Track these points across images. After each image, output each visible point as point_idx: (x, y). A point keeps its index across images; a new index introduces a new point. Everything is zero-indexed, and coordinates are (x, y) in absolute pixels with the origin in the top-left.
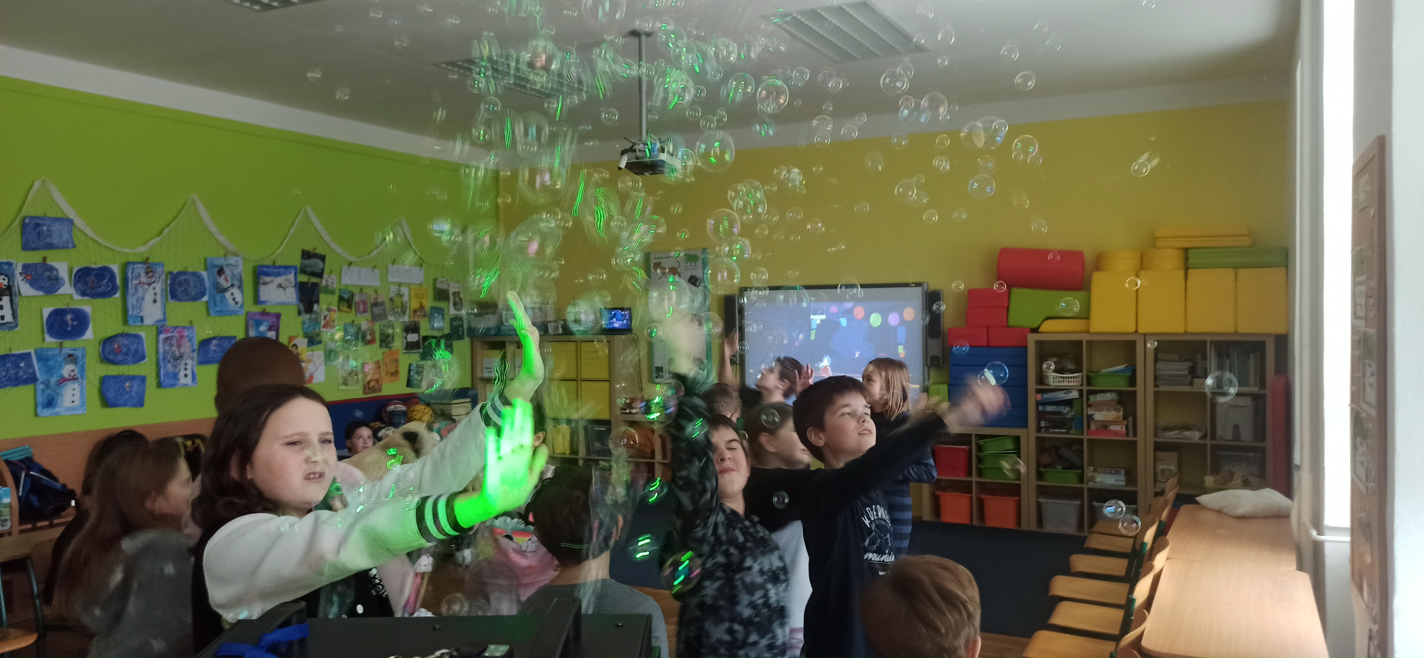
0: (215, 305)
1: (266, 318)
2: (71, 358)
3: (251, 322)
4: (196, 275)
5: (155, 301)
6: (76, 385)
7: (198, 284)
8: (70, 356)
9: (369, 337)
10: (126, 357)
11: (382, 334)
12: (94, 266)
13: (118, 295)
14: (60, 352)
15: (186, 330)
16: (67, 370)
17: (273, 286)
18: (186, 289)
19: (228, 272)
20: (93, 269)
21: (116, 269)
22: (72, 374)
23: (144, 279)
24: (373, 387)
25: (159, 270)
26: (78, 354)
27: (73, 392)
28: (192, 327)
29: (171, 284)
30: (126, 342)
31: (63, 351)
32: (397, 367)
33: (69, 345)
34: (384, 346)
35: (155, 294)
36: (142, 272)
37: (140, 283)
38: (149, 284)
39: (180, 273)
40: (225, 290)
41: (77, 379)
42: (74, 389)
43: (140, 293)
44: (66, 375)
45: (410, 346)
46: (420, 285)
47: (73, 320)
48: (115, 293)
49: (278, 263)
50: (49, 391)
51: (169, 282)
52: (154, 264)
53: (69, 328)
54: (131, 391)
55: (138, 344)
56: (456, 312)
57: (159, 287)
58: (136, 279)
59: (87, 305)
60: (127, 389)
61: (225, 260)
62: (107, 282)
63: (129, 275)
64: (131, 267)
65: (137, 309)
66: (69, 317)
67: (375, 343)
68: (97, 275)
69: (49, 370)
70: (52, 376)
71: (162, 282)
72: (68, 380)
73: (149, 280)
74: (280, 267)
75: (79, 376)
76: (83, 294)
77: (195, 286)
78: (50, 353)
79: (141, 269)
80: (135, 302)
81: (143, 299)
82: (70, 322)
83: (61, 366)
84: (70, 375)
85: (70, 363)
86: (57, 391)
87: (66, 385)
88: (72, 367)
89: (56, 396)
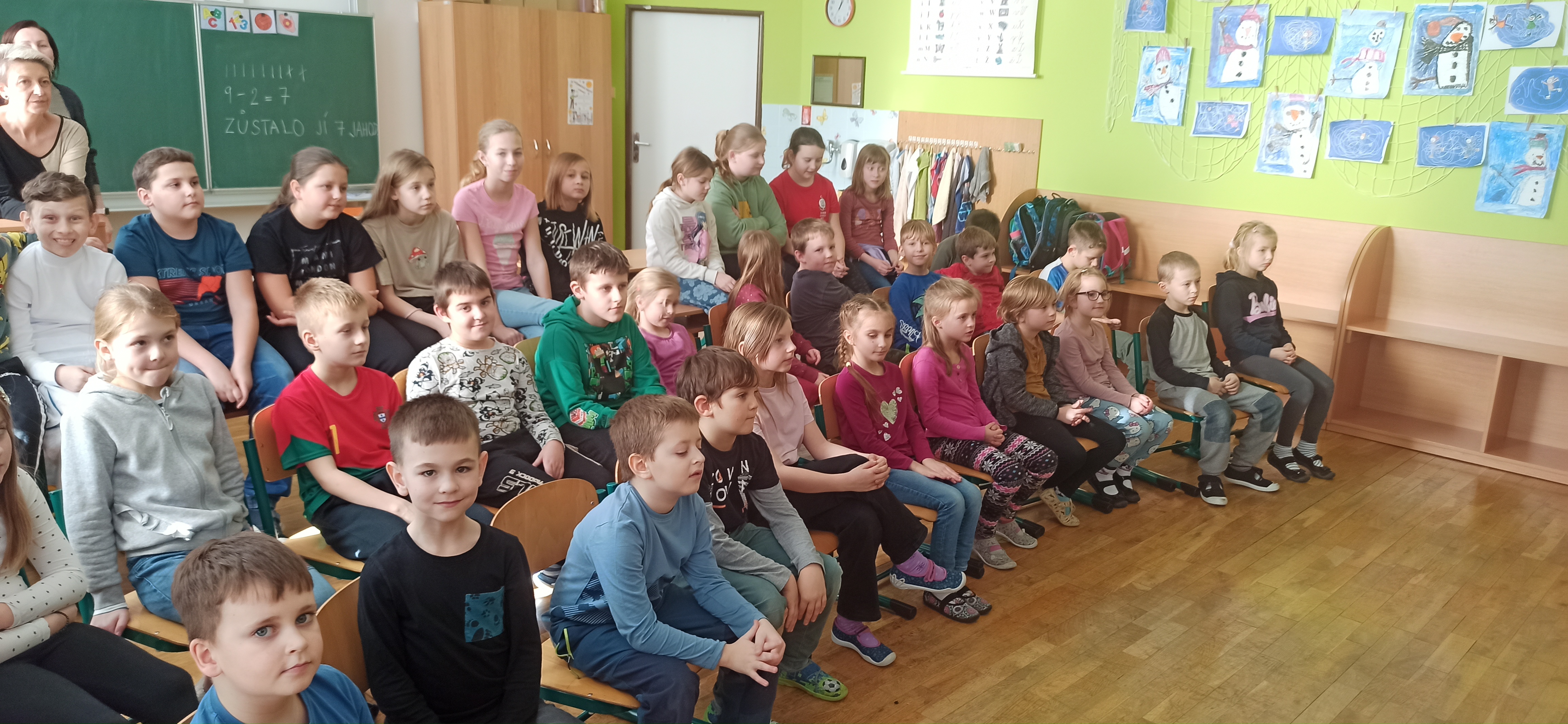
2: (1541, 139)
6: (1541, 177)
8: (1540, 135)
14: (1527, 129)
16: (1532, 155)
22: (1539, 161)
26: (1554, 134)
27: (1536, 187)
31: (1532, 129)
33: (1543, 120)
41: (1544, 169)
42: (1537, 183)
44: (1530, 163)
47: (1556, 85)
50: (1501, 180)
53: (1548, 97)
66: (1551, 81)
69: (1507, 152)
70: (1509, 160)
72: (1532, 169)
75: (1548, 166)
78: (1512, 129)
82: (1551, 88)
83: (1524, 148)
84: (1535, 162)
85: (1538, 145)
86: (1512, 182)
87: (1527, 175)
88: (1539, 151)
89: (1510, 187)
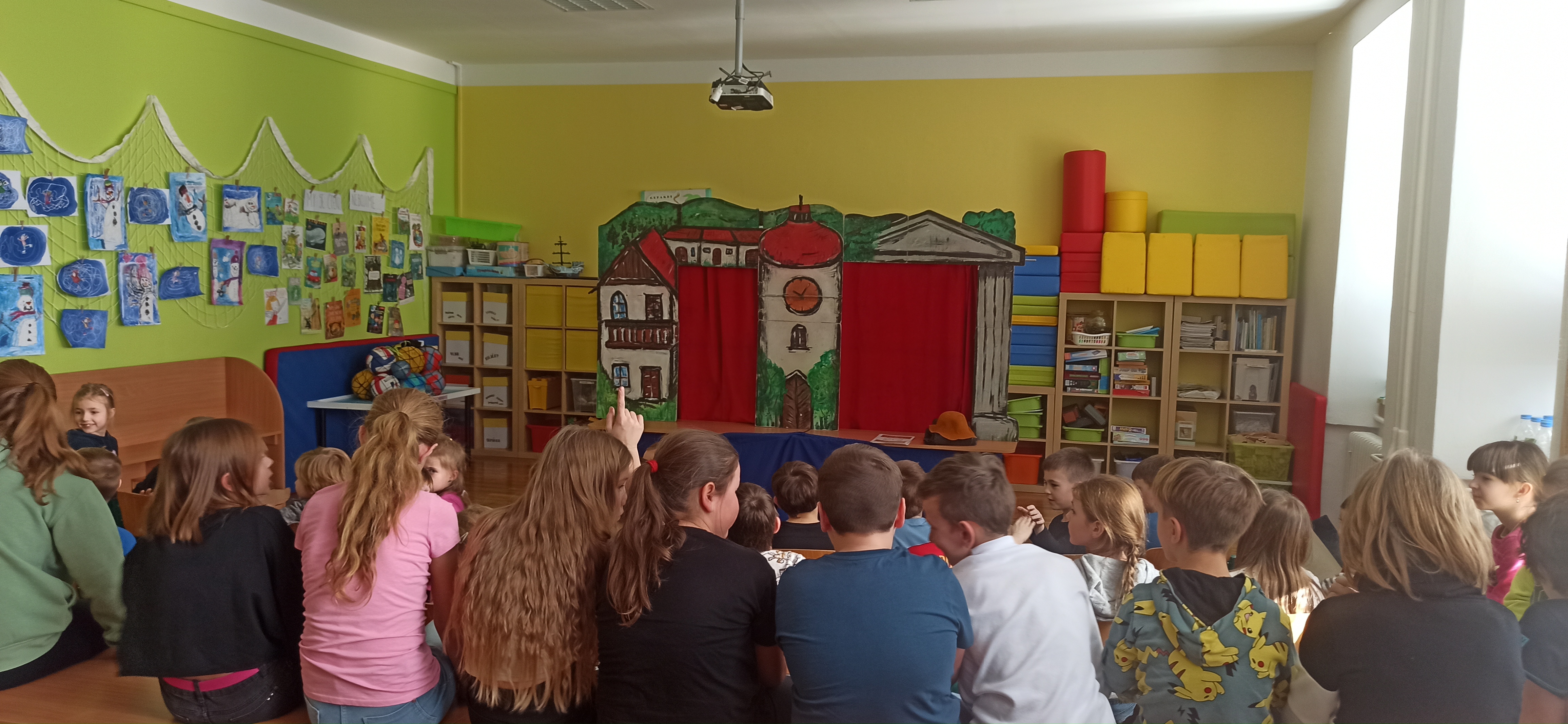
0: (178, 230)
1: (229, 247)
2: (27, 287)
3: (214, 251)
4: (156, 192)
5: (115, 222)
6: (31, 320)
7: (159, 204)
8: (26, 284)
9: (331, 273)
10: (85, 289)
11: (344, 270)
12: (49, 178)
13: (76, 214)
14: (15, 280)
15: (146, 258)
16: (23, 301)
17: (235, 210)
18: (146, 210)
19: (190, 191)
20: (49, 181)
21: (74, 181)
22: (28, 307)
23: (103, 196)
24: (336, 330)
25: (118, 185)
26: (34, 282)
27: (30, 329)
28: (153, 255)
29: (130, 203)
30: (85, 270)
31: (18, 280)
32: (358, 309)
33: (24, 271)
34: (346, 284)
35: (115, 214)
36: (101, 186)
37: (99, 200)
38: (108, 202)
39: (141, 190)
40: (187, 212)
41: (33, 313)
42: (30, 325)
43: (99, 213)
44: (22, 310)
45: (372, 285)
46: (382, 214)
47: (27, 241)
48: (74, 211)
49: (241, 184)
50: (3, 327)
51: (129, 200)
52: (114, 178)
53: (24, 252)
54: (90, 329)
55: (98, 272)
56: (416, 248)
57: (118, 205)
58: (95, 196)
59: (43, 225)
60: (86, 326)
61: (187, 178)
62: (64, 198)
63: (88, 190)
64: (91, 179)
65: (97, 231)
66: (23, 238)
67: (336, 280)
68: (52, 188)
69: (3, 301)
70: (5, 308)
71: (122, 200)
72: (24, 314)
73: (108, 196)
74: (242, 188)
75: (36, 310)
76: (39, 210)
77: (156, 206)
78: (4, 280)
79: (99, 183)
80: (95, 224)
81: (103, 219)
82: (24, 244)
83: (15, 296)
84: (25, 308)
85: (26, 294)
86: (11, 327)
87: (21, 319)
88: (27, 298)
89: (10, 332)
